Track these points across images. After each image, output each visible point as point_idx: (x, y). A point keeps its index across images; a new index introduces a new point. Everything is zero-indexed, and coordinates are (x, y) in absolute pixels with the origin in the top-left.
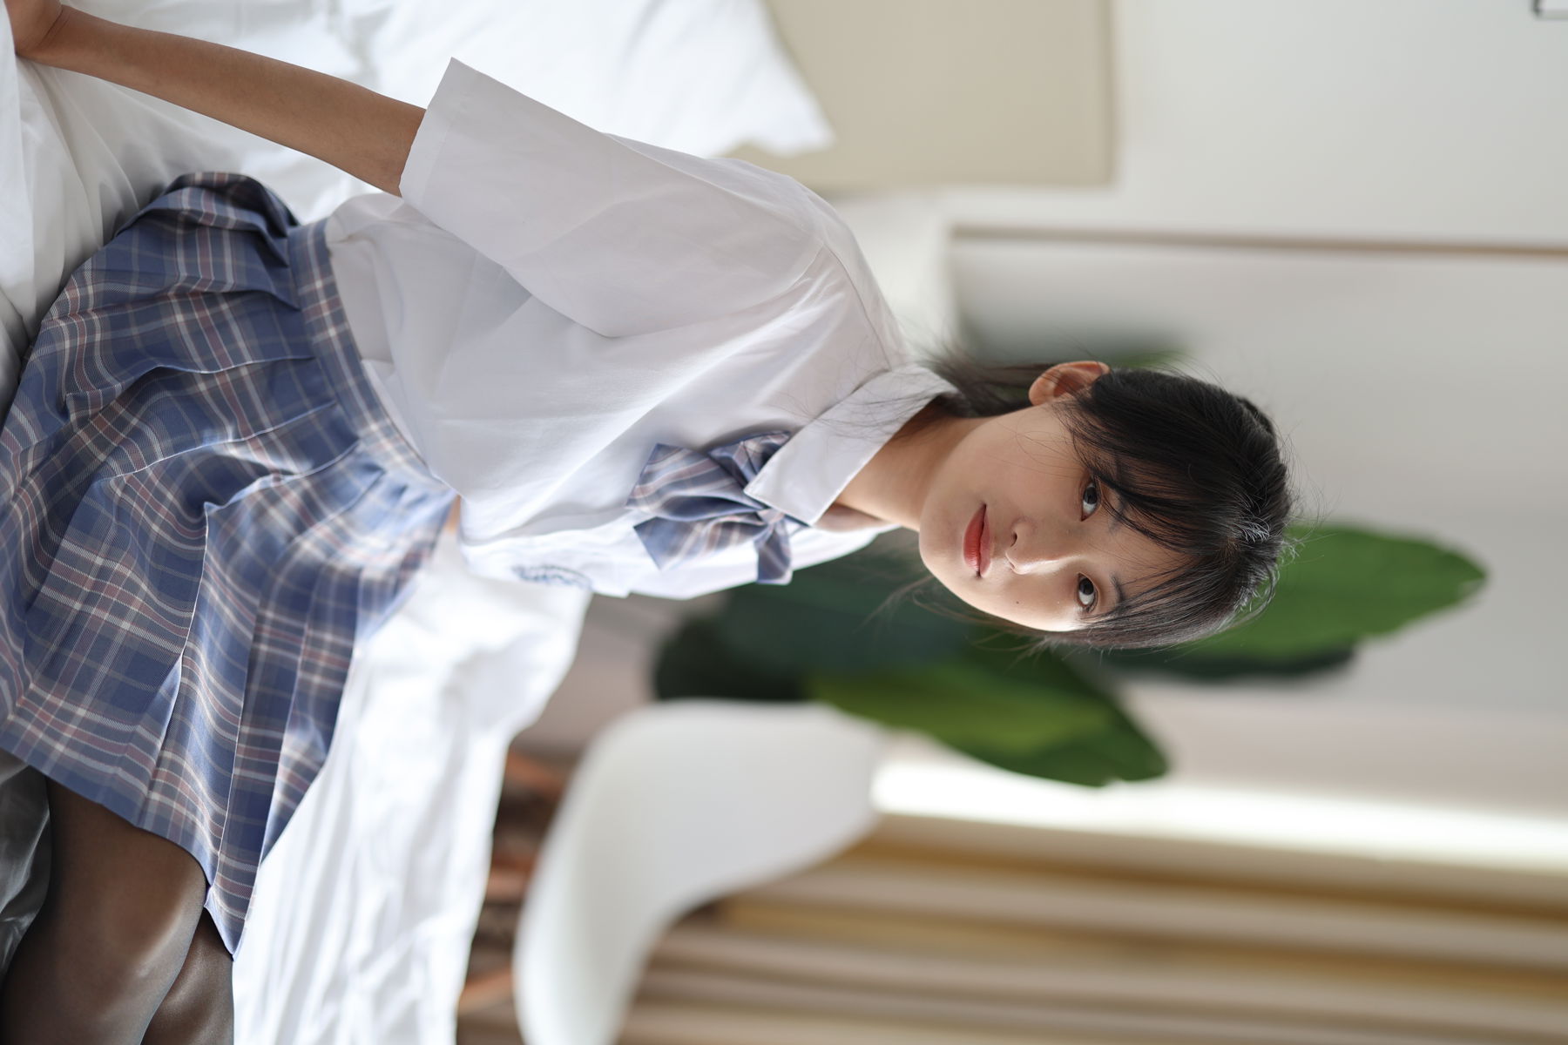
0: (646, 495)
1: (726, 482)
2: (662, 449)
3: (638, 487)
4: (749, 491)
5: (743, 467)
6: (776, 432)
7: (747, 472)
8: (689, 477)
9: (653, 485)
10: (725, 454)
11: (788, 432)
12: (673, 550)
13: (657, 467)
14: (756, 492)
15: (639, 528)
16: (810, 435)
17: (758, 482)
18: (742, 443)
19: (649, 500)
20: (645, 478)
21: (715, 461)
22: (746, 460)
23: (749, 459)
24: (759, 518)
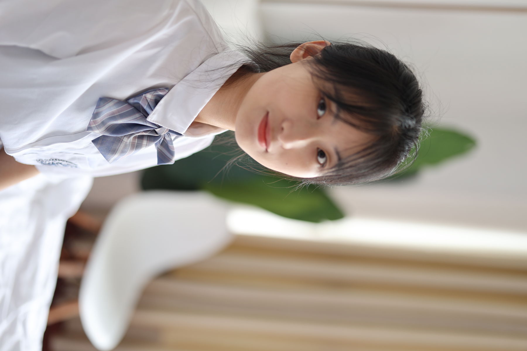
0: (96, 125)
1: (137, 115)
2: (104, 100)
3: (92, 120)
4: (149, 119)
5: (145, 107)
6: (161, 89)
7: (148, 110)
8: (118, 114)
9: (100, 119)
10: (136, 101)
11: (167, 88)
12: (114, 152)
13: (100, 110)
14: (153, 119)
15: (93, 141)
16: (179, 89)
17: (154, 114)
18: (144, 95)
19: (98, 127)
20: (95, 115)
22: (147, 104)
23: (148, 103)
24: (156, 133)
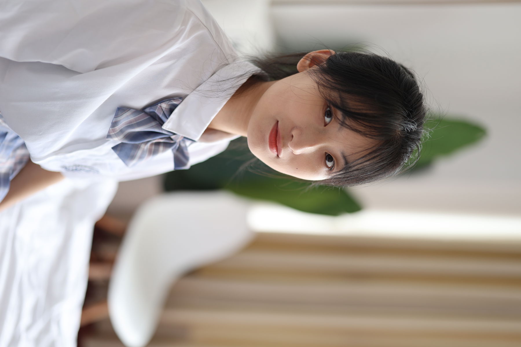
0: (115, 133)
1: (154, 123)
2: (122, 110)
3: (111, 129)
4: (165, 127)
5: (161, 116)
6: (175, 98)
7: (163, 118)
8: (135, 122)
9: (118, 128)
10: (152, 110)
11: (181, 98)
12: (132, 157)
13: (119, 119)
14: (168, 127)
15: (114, 148)
16: (192, 98)
17: (169, 122)
18: (159, 105)
19: (117, 135)
20: (114, 124)
21: (146, 113)
22: (162, 113)
23: (164, 112)
24: (172, 139)
